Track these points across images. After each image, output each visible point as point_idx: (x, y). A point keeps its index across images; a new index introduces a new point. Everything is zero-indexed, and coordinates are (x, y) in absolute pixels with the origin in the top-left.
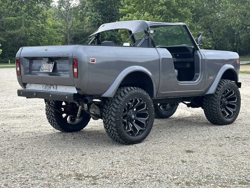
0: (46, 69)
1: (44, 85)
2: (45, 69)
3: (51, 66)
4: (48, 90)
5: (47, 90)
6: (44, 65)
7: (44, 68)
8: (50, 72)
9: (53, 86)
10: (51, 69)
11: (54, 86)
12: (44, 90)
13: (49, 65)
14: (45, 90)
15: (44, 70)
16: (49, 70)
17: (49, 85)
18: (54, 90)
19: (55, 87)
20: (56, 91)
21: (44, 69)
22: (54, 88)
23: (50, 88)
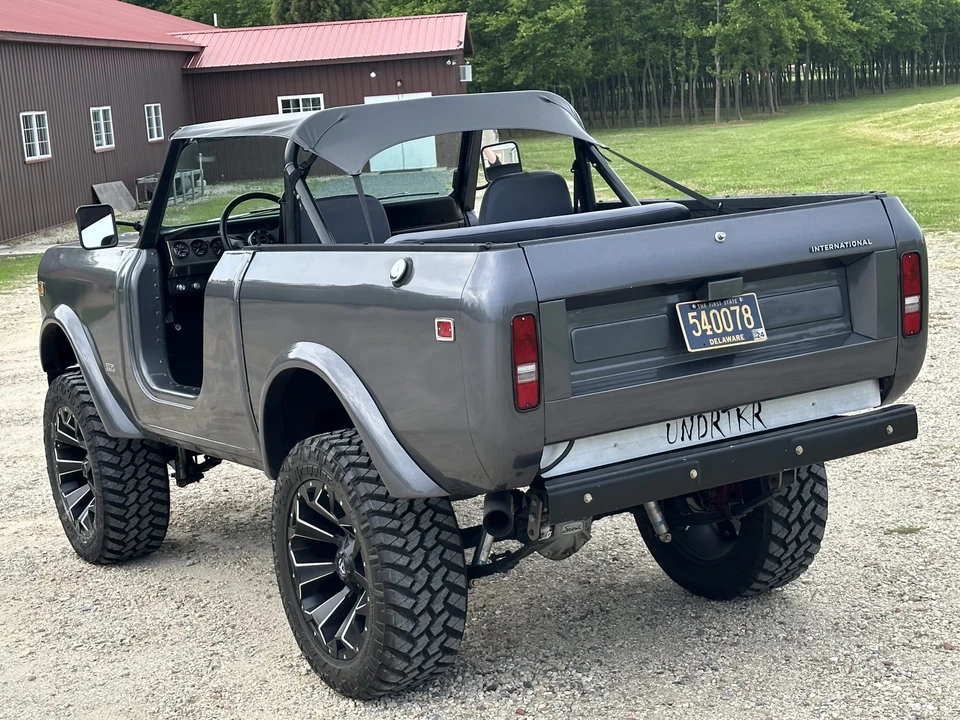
0: (725, 334)
1: (676, 425)
2: (715, 335)
3: (749, 315)
5: (695, 441)
6: (698, 318)
7: (709, 333)
8: (757, 340)
9: (733, 412)
10: (758, 326)
11: (741, 408)
12: (679, 444)
13: (733, 313)
14: (687, 443)
15: (713, 341)
16: (748, 334)
17: (708, 416)
18: (746, 429)
19: (748, 415)
20: (759, 427)
21: (713, 337)
22: (739, 416)
23: (716, 424)
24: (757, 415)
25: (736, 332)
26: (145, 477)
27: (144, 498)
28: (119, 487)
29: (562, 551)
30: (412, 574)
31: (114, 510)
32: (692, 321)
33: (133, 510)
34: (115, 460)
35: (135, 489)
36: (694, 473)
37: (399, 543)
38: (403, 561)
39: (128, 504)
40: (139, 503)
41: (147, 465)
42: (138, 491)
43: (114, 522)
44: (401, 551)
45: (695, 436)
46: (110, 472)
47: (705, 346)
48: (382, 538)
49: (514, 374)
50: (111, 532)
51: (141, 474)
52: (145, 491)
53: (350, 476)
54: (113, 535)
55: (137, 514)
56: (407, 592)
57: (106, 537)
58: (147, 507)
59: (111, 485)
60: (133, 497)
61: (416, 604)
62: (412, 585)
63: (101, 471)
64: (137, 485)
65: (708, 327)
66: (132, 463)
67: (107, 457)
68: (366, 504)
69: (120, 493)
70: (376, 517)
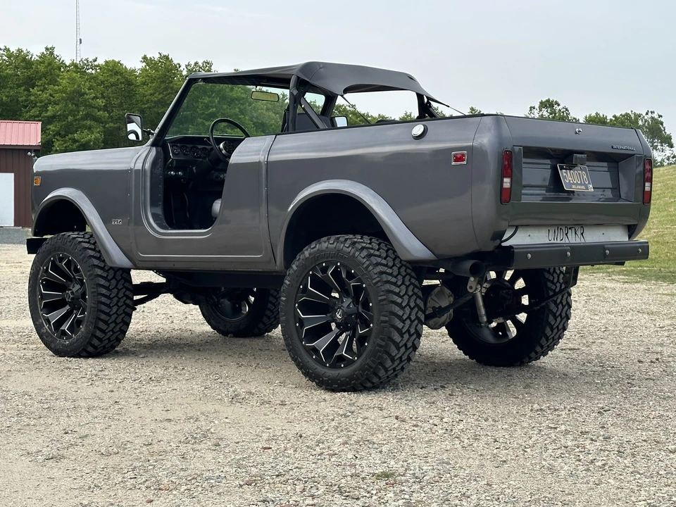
0: (577, 184)
1: (552, 231)
3: (585, 177)
4: (561, 242)
5: (559, 241)
6: (567, 173)
7: (572, 182)
8: (589, 190)
9: (573, 230)
10: (589, 184)
11: (576, 229)
12: (552, 241)
13: (579, 174)
14: (556, 242)
15: (573, 187)
16: (586, 187)
17: (564, 229)
18: (578, 241)
19: (579, 233)
20: (583, 241)
21: (573, 184)
22: (576, 233)
23: (566, 234)
24: (582, 234)
25: (581, 184)
26: (123, 297)
27: (121, 311)
28: (108, 302)
29: (439, 323)
30: (403, 308)
31: (103, 317)
32: (565, 174)
33: (114, 317)
34: (107, 284)
35: (116, 304)
36: (569, 254)
37: (397, 290)
38: (399, 300)
39: (111, 313)
40: (117, 314)
41: (124, 290)
42: (118, 306)
43: (101, 325)
44: (398, 294)
45: (559, 239)
46: (104, 291)
47: (571, 188)
48: (388, 287)
49: (502, 182)
50: (98, 331)
51: (121, 295)
52: (122, 306)
53: (365, 253)
54: (98, 334)
55: (115, 321)
56: (400, 318)
57: (94, 335)
58: (121, 317)
59: (103, 299)
60: (115, 309)
61: (403, 326)
62: (403, 315)
63: (97, 290)
64: (118, 302)
65: (570, 179)
66: (116, 287)
67: (102, 282)
68: (377, 268)
69: (108, 306)
70: (384, 275)
